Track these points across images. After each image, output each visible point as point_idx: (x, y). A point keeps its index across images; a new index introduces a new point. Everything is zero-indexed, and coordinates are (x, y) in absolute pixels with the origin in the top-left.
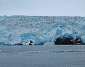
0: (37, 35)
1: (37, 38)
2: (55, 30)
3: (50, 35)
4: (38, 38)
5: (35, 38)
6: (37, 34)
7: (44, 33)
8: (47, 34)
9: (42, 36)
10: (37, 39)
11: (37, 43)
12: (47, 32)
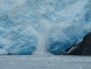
0: (18, 21)
1: (16, 30)
2: (80, 3)
3: (63, 19)
4: (22, 33)
5: (8, 30)
6: (17, 18)
7: (43, 15)
8: (54, 18)
9: (36, 25)
10: (16, 36)
11: (16, 50)
12: (51, 9)
